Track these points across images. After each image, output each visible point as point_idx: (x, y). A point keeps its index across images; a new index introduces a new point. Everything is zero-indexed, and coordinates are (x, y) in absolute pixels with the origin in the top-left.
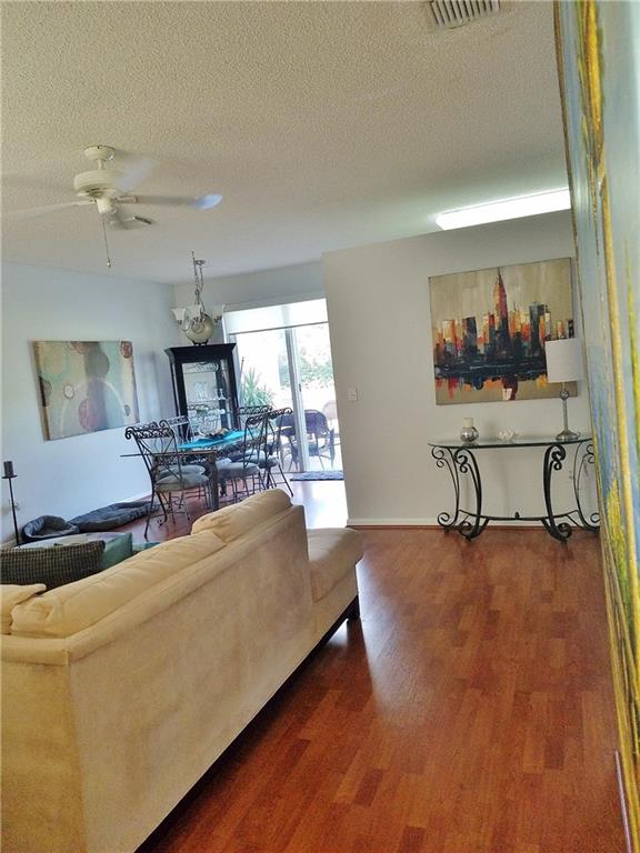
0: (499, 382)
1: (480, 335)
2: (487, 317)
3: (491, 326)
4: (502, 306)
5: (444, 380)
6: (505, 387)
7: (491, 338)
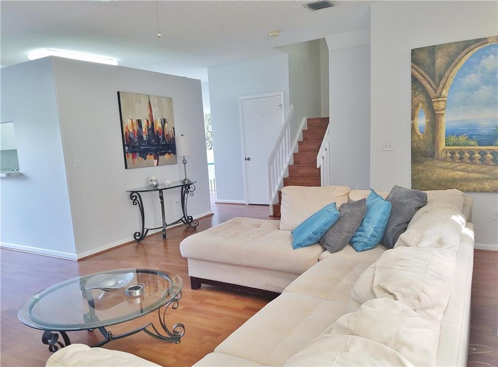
0: (152, 156)
1: (144, 130)
2: (146, 121)
3: (148, 127)
4: (151, 116)
5: (130, 154)
6: (155, 159)
7: (148, 133)
